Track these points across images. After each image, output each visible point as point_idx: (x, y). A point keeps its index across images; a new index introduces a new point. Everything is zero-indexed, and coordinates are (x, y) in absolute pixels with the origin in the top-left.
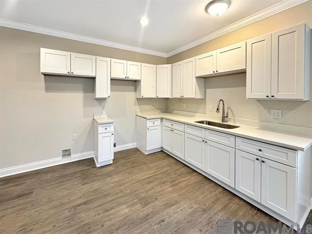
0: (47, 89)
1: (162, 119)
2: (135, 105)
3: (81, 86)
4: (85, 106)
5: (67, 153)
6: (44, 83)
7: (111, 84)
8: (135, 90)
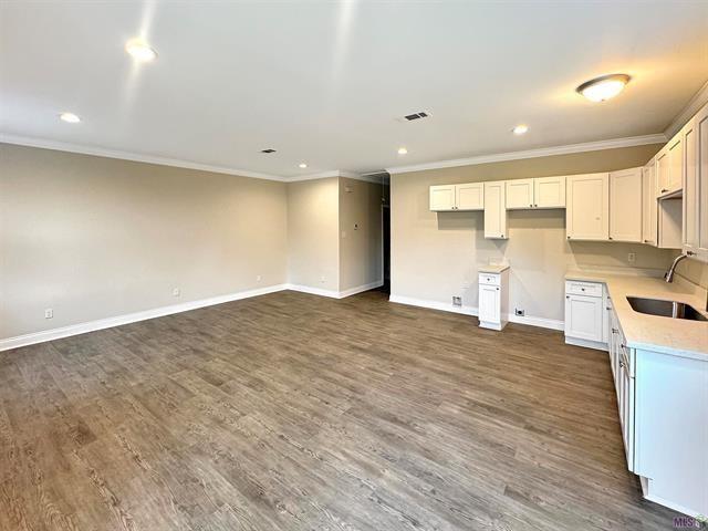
0: (441, 226)
5: (457, 301)
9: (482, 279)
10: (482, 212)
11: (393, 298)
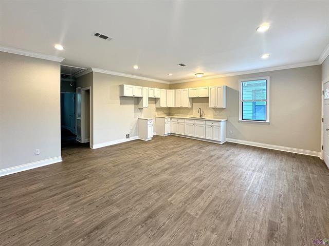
0: (121, 104)
1: (171, 118)
2: (155, 111)
3: (133, 101)
4: (135, 112)
5: (128, 136)
6: (119, 100)
7: (149, 100)
8: (155, 103)
9: (148, 122)
10: (142, 98)
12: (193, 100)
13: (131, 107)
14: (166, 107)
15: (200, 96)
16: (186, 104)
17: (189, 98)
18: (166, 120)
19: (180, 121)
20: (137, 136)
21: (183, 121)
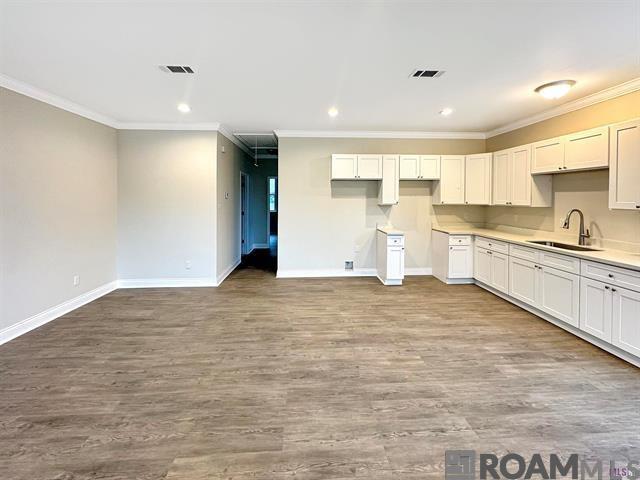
0: (334, 195)
1: (474, 236)
2: (431, 214)
4: (367, 214)
5: (349, 265)
6: (329, 188)
7: (400, 187)
8: (431, 194)
9: (390, 241)
10: (381, 181)
11: (281, 273)
12: (555, 181)
13: (358, 203)
14: (462, 202)
15: (570, 167)
16: (526, 195)
17: (534, 176)
18: (452, 241)
19: (495, 247)
20: (375, 270)
21: (504, 248)
